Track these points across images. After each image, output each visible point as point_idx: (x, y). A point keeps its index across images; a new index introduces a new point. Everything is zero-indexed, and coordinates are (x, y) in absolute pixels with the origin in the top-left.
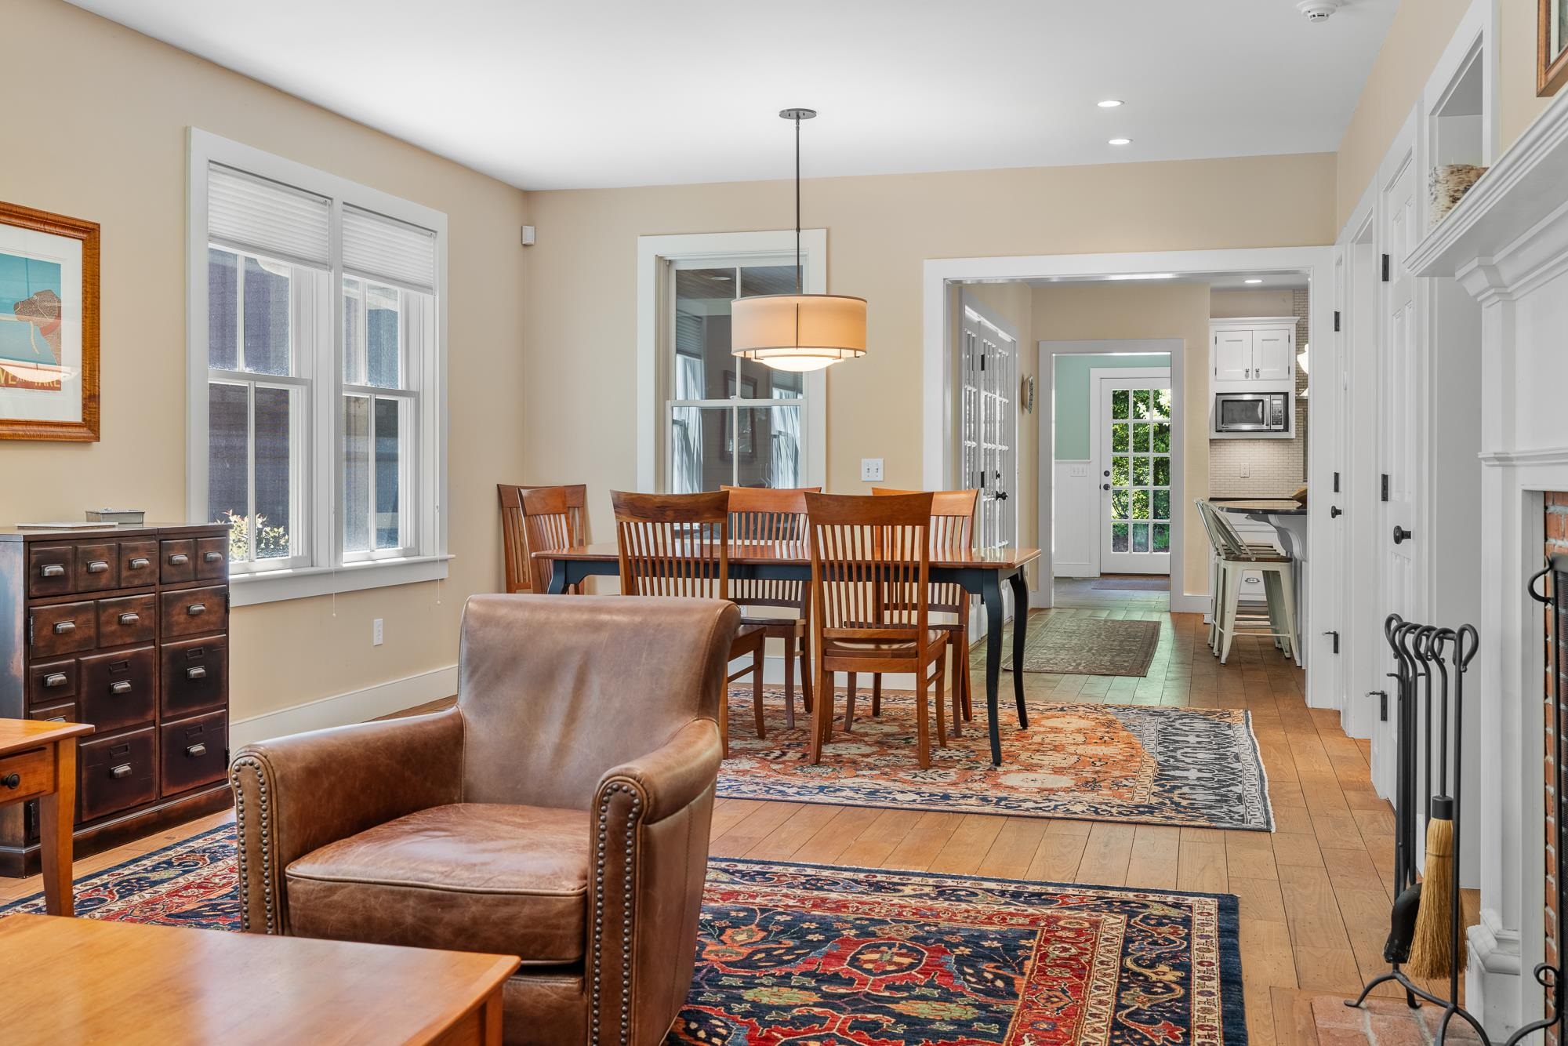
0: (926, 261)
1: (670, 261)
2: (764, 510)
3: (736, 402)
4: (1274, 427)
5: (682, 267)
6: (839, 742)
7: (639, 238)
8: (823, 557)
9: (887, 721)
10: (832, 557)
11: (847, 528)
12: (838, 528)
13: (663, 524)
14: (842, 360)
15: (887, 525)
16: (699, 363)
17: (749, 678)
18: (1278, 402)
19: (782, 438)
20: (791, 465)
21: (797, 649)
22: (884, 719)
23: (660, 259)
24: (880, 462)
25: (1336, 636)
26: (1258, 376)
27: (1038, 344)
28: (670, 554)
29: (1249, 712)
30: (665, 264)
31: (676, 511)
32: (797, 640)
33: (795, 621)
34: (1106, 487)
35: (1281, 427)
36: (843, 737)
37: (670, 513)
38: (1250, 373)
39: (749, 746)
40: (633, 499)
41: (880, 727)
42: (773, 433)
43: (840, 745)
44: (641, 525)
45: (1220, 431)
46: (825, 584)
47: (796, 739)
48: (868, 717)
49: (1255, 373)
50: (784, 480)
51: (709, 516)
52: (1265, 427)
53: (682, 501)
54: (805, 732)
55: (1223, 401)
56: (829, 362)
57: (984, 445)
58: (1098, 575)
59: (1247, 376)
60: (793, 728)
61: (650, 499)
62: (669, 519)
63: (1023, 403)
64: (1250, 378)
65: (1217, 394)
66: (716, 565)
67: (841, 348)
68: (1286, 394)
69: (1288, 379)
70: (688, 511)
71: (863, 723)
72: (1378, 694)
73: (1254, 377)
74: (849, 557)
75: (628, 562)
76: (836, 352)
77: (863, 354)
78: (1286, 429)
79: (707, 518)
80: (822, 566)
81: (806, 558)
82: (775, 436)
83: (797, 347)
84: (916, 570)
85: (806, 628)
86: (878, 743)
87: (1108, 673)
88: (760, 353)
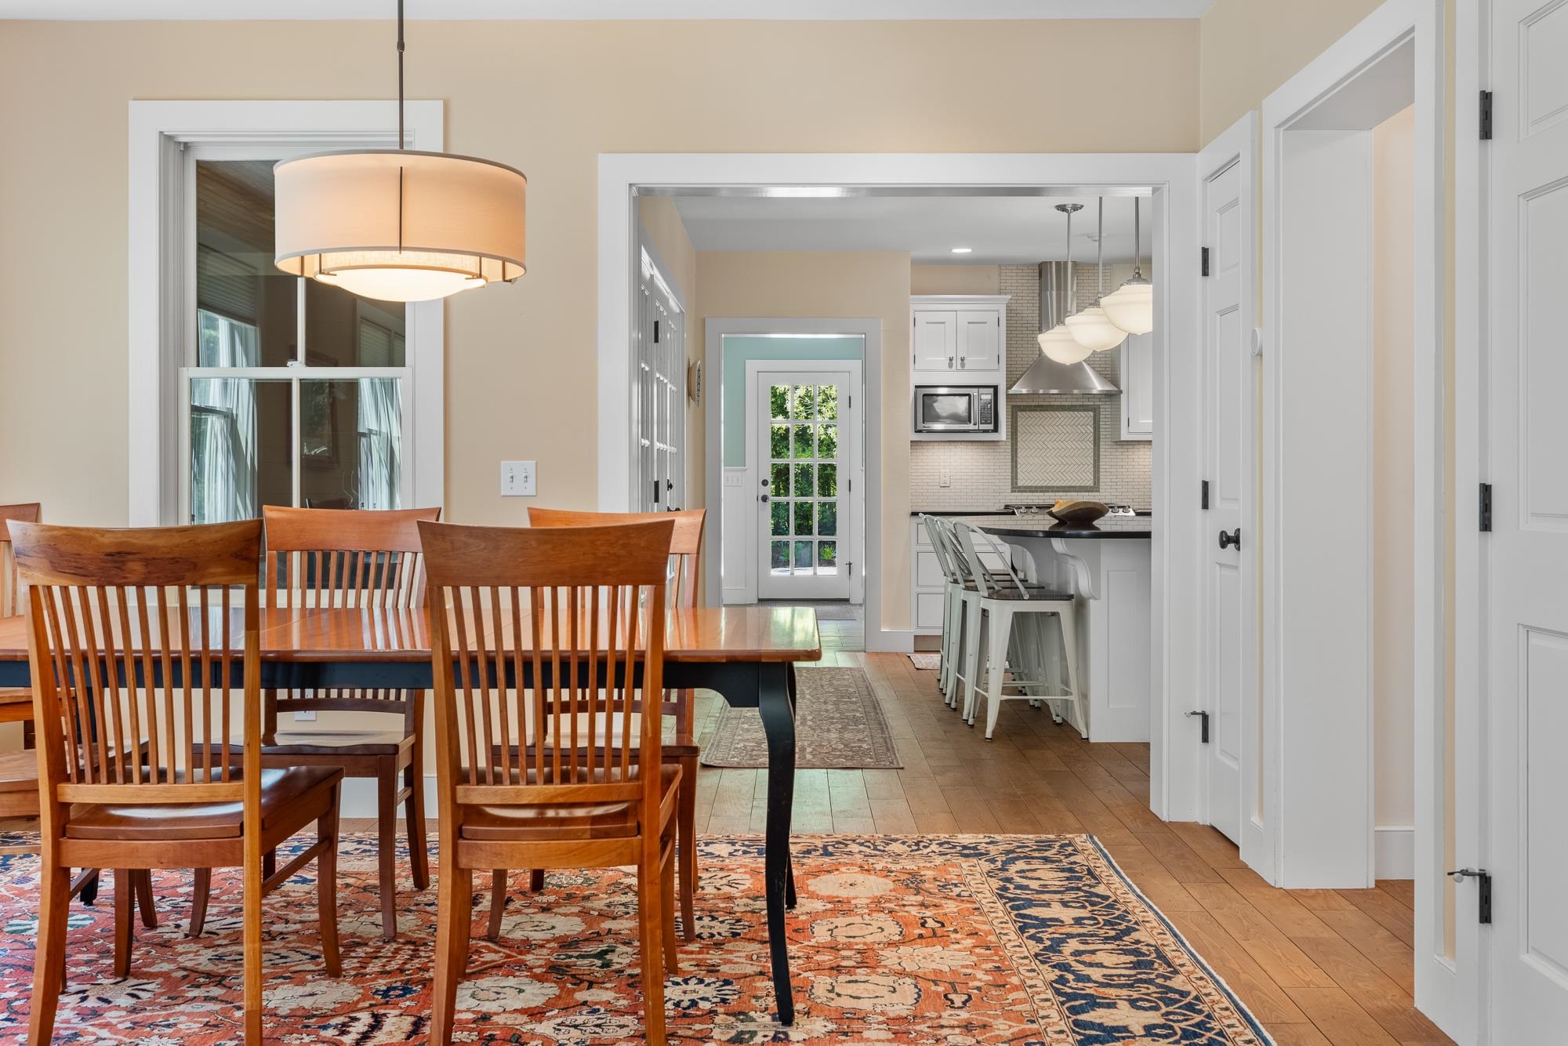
0: (600, 155)
1: (186, 144)
2: (343, 546)
3: (297, 371)
4: (982, 427)
5: (209, 155)
6: (480, 973)
7: (132, 103)
8: (455, 646)
9: (557, 904)
10: (472, 646)
11: (505, 592)
12: (485, 592)
13: (121, 587)
14: (481, 282)
15: (583, 585)
16: (252, 331)
17: (311, 873)
18: (987, 396)
19: (374, 438)
20: (385, 472)
21: (401, 785)
22: (552, 898)
23: (167, 139)
24: (530, 465)
25: (1205, 718)
26: (963, 365)
27: (704, 321)
28: (137, 644)
29: (1095, 838)
30: (175, 147)
31: (147, 562)
32: (401, 774)
33: (396, 747)
34: (765, 499)
35: (991, 427)
36: (489, 957)
37: (136, 567)
38: (954, 362)
39: (307, 1003)
40: (55, 538)
41: (547, 919)
42: (361, 429)
43: (485, 982)
44: (74, 591)
45: (920, 431)
46: (460, 694)
47: (401, 971)
48: (523, 893)
49: (959, 362)
50: (375, 498)
51: (220, 570)
52: (971, 427)
53: (161, 542)
54: (416, 944)
55: (924, 395)
56: (457, 284)
57: (657, 445)
58: (756, 602)
59: (950, 366)
60: (393, 939)
61: (91, 539)
62: (133, 578)
63: (689, 394)
64: (954, 368)
65: (916, 387)
66: (238, 664)
67: (481, 255)
68: (995, 388)
69: (998, 370)
70: (174, 561)
71: (518, 912)
72: (1473, 874)
73: (959, 367)
74: (509, 645)
75: (47, 661)
76: (470, 263)
77: (519, 271)
78: (996, 430)
79: (214, 575)
80: (453, 664)
81: (419, 647)
82: (364, 435)
83: (401, 248)
84: (639, 667)
85: (416, 750)
86: (555, 971)
87: (849, 764)
88: (330, 261)
